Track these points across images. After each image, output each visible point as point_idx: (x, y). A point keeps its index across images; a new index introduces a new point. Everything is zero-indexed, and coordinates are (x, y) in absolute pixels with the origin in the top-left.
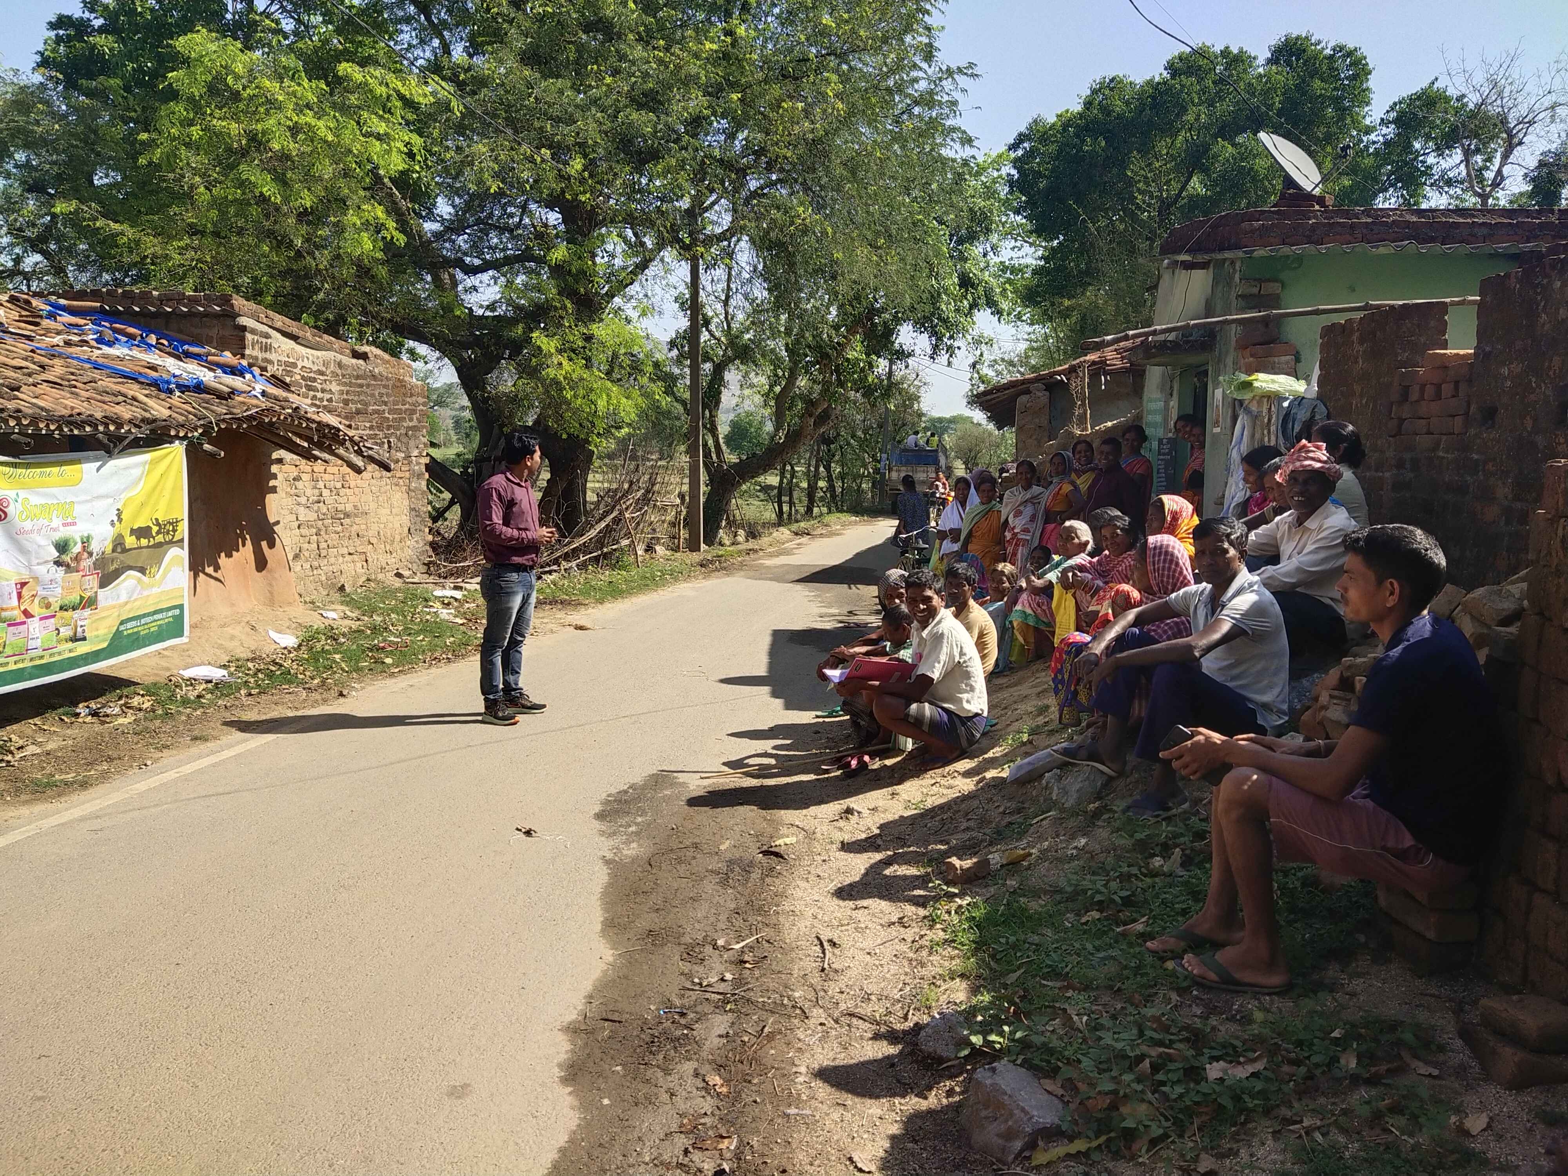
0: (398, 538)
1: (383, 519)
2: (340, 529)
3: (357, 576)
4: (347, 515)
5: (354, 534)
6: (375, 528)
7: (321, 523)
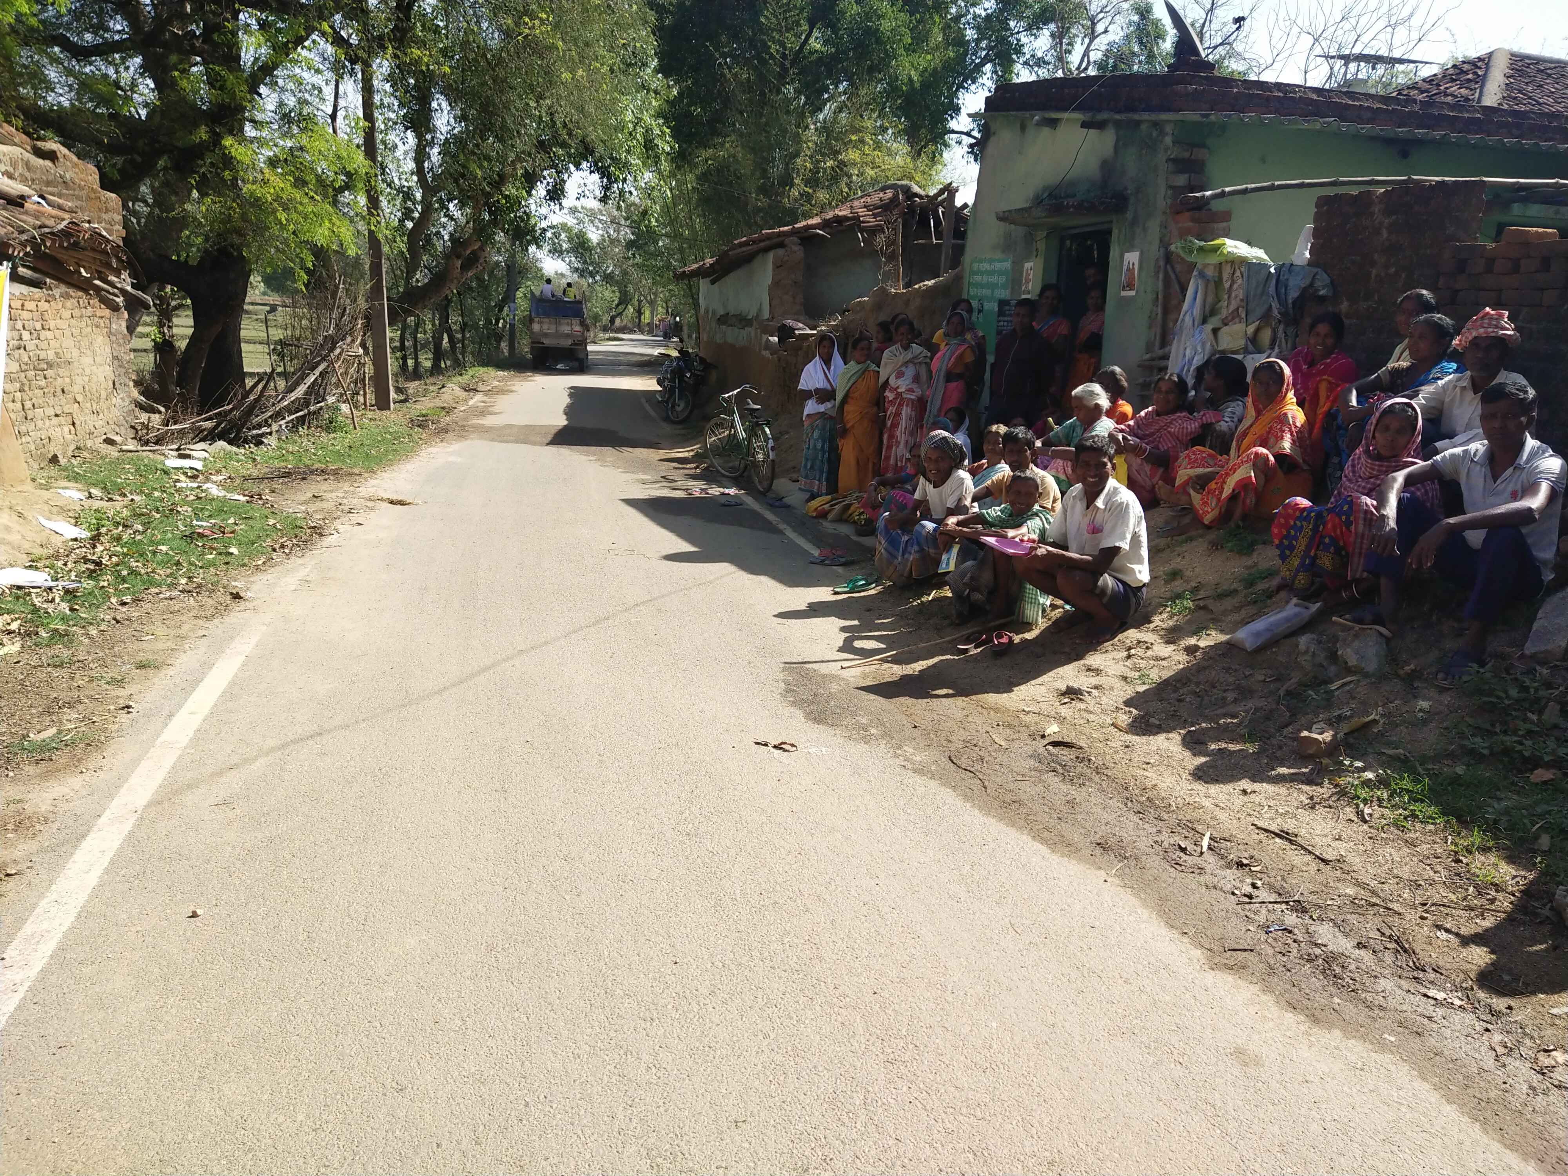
0: (104, 394)
1: (88, 372)
2: (43, 383)
3: (65, 444)
4: (50, 365)
5: (59, 390)
6: (79, 381)
7: (23, 375)
